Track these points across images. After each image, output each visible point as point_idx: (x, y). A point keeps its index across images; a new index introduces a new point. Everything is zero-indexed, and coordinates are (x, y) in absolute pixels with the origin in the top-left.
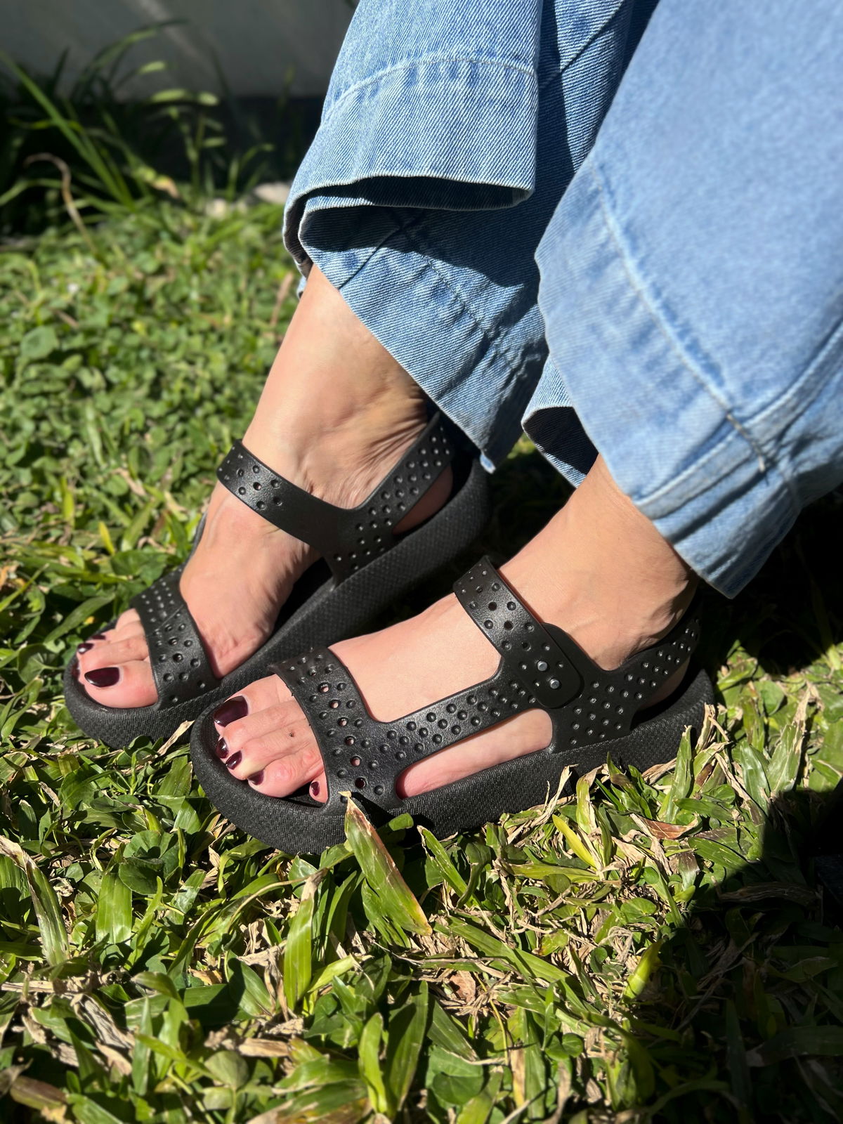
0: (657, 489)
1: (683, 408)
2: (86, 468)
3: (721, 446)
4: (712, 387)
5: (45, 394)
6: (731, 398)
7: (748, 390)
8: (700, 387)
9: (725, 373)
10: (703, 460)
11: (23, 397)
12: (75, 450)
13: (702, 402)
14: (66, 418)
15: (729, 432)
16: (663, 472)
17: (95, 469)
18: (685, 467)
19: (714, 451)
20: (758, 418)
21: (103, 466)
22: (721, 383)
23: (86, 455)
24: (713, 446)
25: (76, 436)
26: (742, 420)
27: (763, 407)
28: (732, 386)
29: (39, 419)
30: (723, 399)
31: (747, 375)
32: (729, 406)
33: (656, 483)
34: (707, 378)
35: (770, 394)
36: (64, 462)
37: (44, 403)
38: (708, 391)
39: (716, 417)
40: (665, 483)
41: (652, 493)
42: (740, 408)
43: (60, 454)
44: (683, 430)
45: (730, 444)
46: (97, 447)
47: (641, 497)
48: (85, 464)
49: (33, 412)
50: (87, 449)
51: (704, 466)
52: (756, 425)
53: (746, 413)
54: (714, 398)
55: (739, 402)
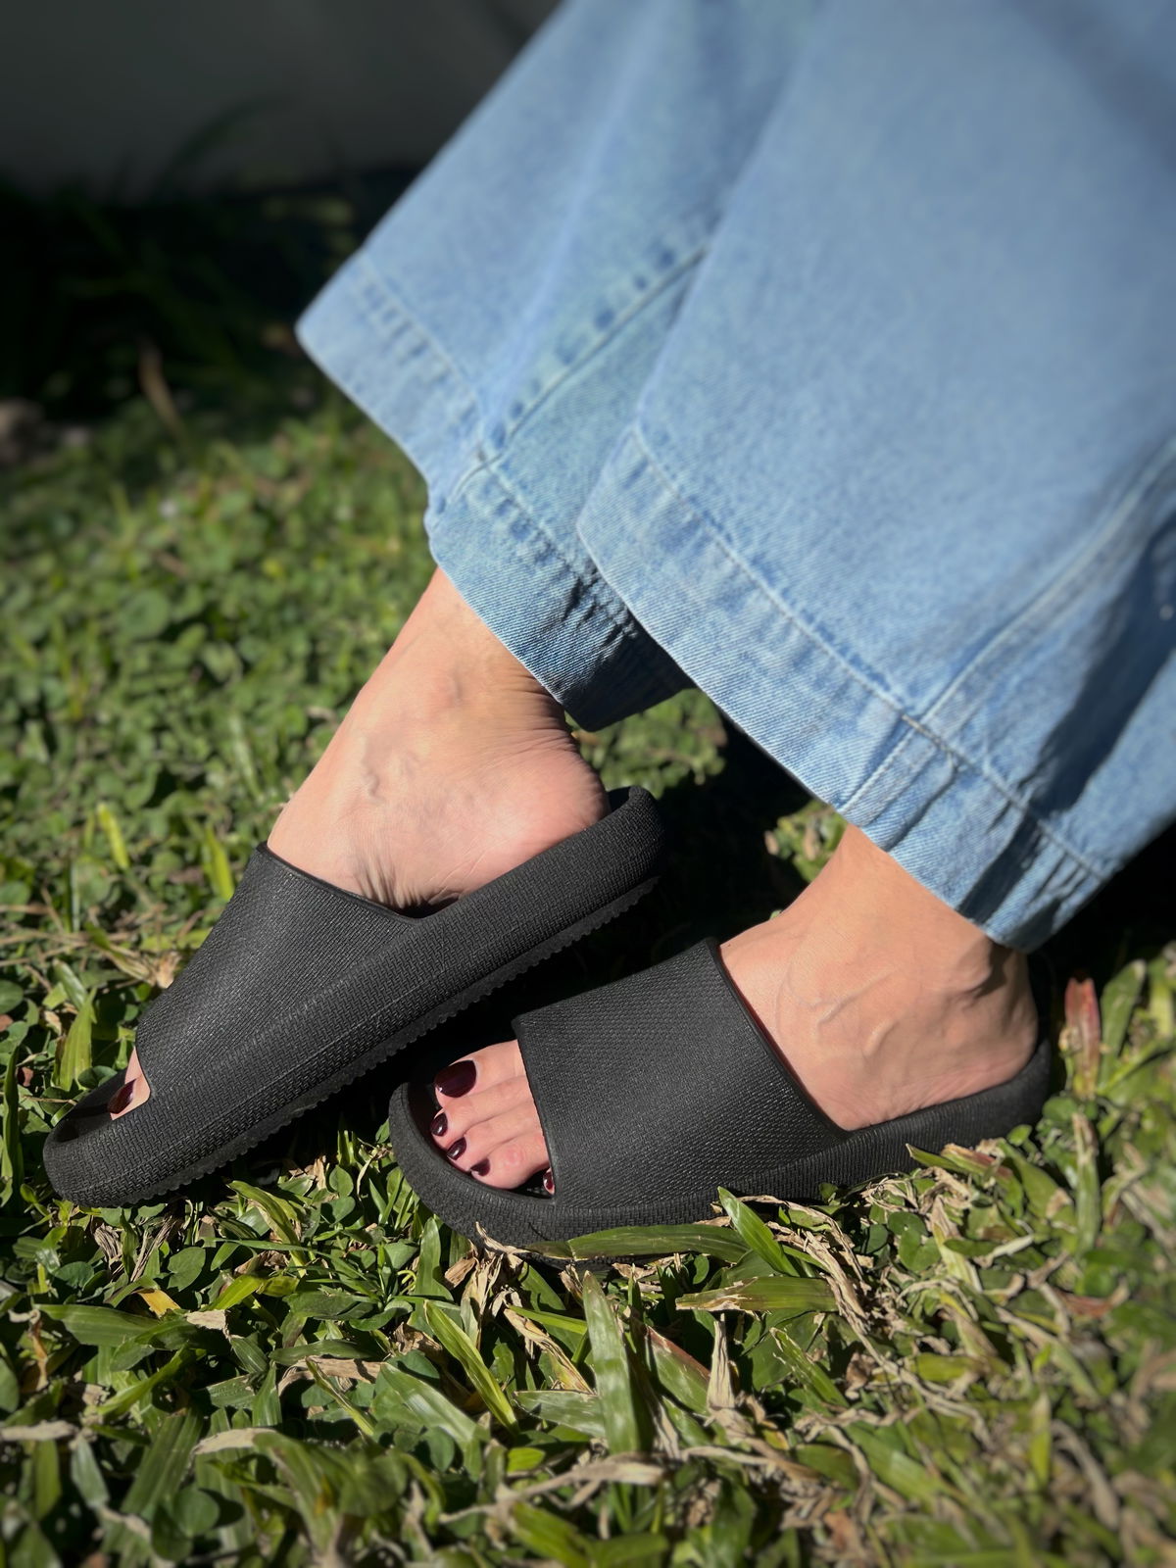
0: (854, 793)
1: (859, 714)
2: (236, 805)
3: (902, 745)
4: (880, 691)
5: (162, 692)
6: (900, 700)
7: (914, 690)
8: (870, 693)
9: (889, 679)
10: (889, 759)
11: (131, 699)
12: (217, 778)
13: (874, 706)
14: (198, 726)
15: (907, 732)
16: (855, 777)
17: (247, 804)
18: (875, 769)
19: (896, 751)
20: (930, 714)
21: (260, 798)
22: (887, 688)
23: (234, 785)
24: (895, 745)
25: (214, 754)
26: (918, 718)
27: (933, 703)
28: (898, 689)
29: (160, 729)
30: (892, 700)
31: (910, 678)
32: (899, 706)
33: (851, 787)
34: (874, 685)
35: (934, 690)
36: (204, 794)
37: (161, 704)
38: (877, 696)
39: (892, 718)
40: (859, 787)
41: (850, 797)
42: (912, 708)
43: (198, 783)
44: (863, 734)
45: (910, 742)
46: (249, 772)
47: (844, 802)
48: (234, 798)
49: (149, 721)
50: (234, 776)
51: (890, 766)
52: (930, 720)
53: (919, 709)
54: (884, 701)
55: (909, 702)
